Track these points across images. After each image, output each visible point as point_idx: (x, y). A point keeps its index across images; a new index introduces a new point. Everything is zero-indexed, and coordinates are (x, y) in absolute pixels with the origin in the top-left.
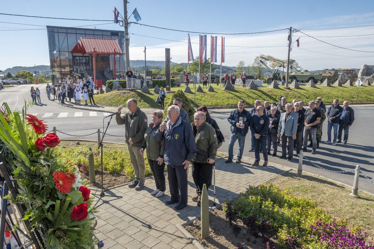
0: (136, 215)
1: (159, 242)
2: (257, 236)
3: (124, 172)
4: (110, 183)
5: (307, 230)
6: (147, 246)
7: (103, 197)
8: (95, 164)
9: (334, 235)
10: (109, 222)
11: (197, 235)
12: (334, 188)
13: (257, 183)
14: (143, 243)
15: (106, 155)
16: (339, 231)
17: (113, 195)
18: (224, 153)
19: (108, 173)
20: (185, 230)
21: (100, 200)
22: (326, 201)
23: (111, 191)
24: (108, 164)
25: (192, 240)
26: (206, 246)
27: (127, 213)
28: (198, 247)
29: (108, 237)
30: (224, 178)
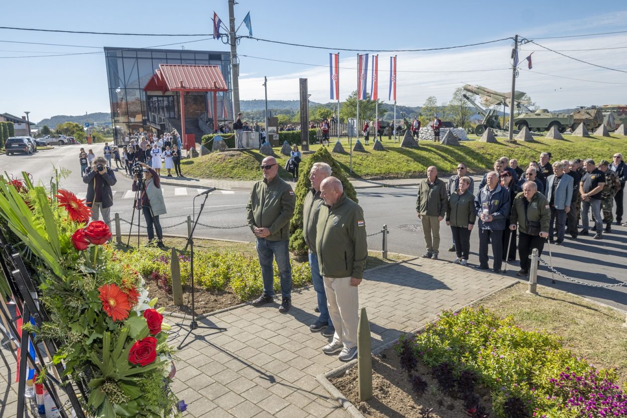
0: (249, 360)
1: (286, 404)
2: (456, 397)
3: (231, 288)
4: (207, 306)
5: (543, 386)
6: (268, 412)
7: (195, 329)
8: (183, 274)
9: (592, 396)
10: (204, 371)
11: (351, 393)
12: (594, 315)
13: (457, 305)
14: (261, 406)
15: (200, 259)
16: (602, 388)
17: (212, 326)
18: (400, 255)
19: (204, 289)
20: (332, 386)
21: (190, 334)
22: (579, 337)
23: (208, 320)
24: (204, 275)
25: (343, 402)
26: (367, 412)
27: (235, 356)
28: (353, 414)
29: (202, 395)
30: (400, 297)
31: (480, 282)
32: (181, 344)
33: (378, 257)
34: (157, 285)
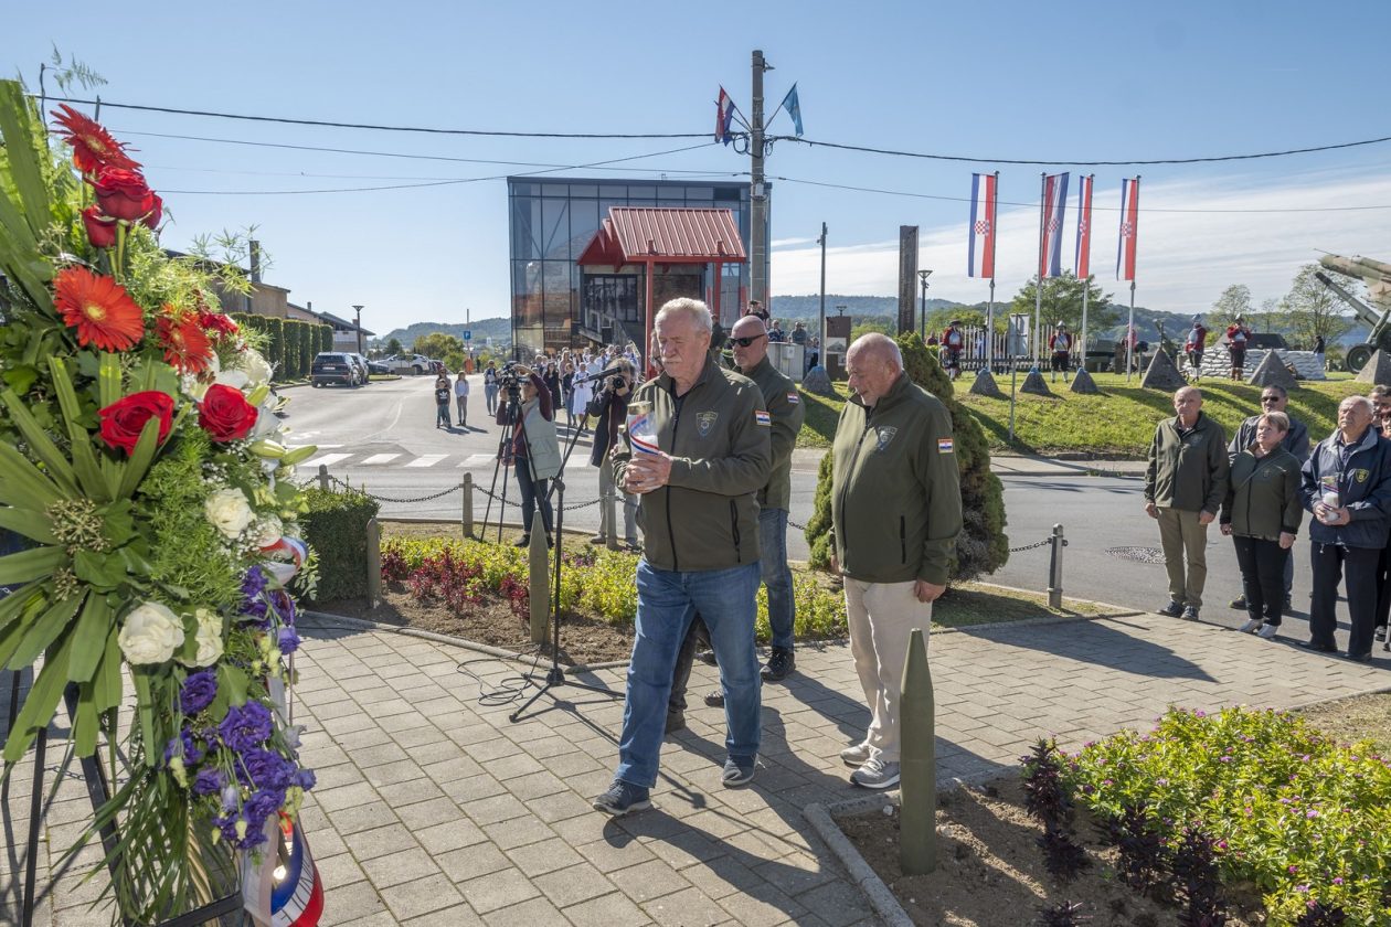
2: (1167, 902)
4: (600, 650)
6: (665, 862)
7: (558, 685)
10: (550, 766)
11: (885, 855)
15: (614, 566)
17: (598, 686)
18: (1097, 604)
19: (607, 620)
20: (838, 831)
21: (544, 696)
23: (593, 675)
26: (912, 900)
28: (873, 896)
29: (530, 810)
30: (1072, 682)
31: (1302, 674)
32: (520, 711)
33: (1037, 603)
34: (512, 606)
